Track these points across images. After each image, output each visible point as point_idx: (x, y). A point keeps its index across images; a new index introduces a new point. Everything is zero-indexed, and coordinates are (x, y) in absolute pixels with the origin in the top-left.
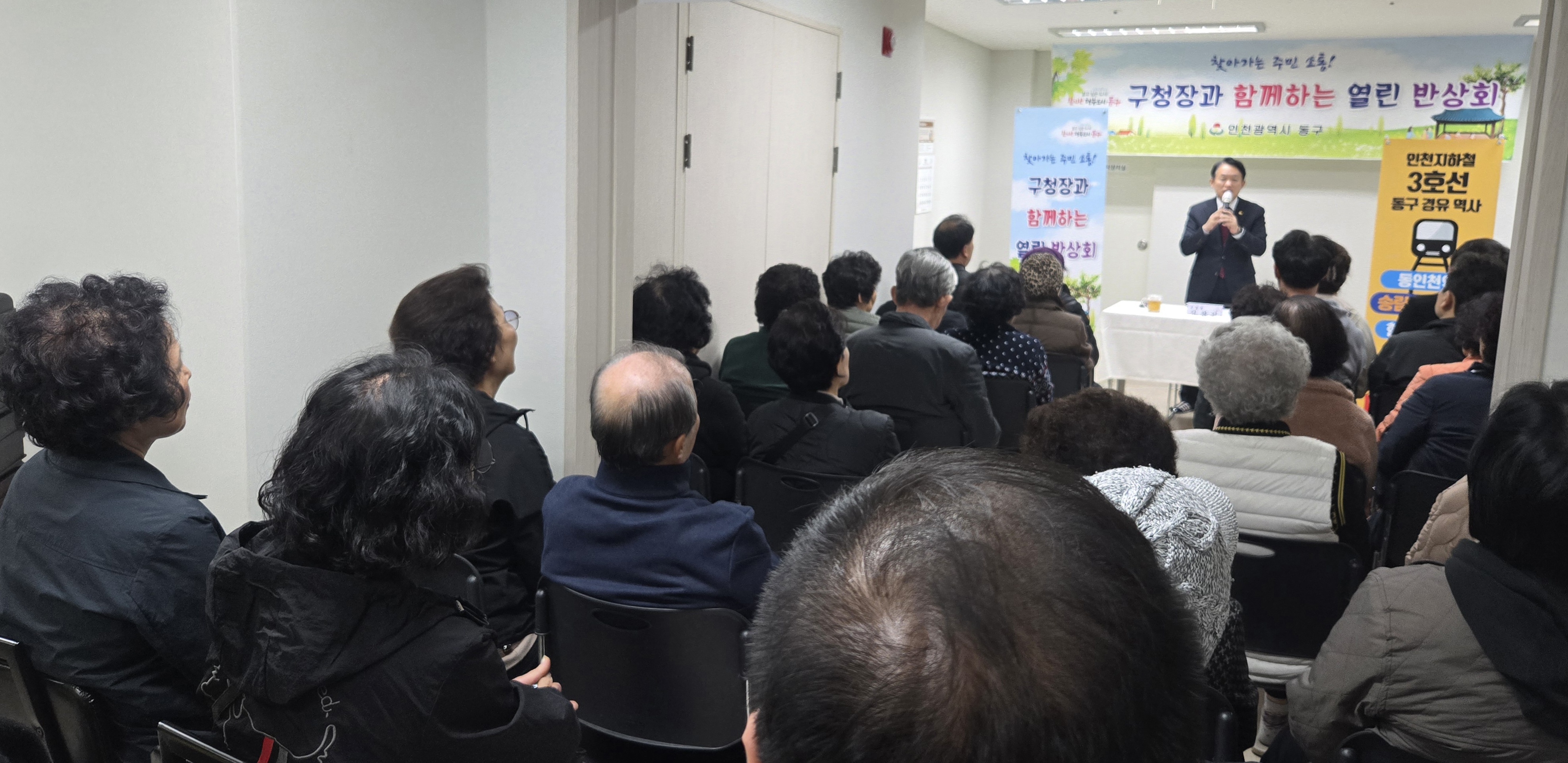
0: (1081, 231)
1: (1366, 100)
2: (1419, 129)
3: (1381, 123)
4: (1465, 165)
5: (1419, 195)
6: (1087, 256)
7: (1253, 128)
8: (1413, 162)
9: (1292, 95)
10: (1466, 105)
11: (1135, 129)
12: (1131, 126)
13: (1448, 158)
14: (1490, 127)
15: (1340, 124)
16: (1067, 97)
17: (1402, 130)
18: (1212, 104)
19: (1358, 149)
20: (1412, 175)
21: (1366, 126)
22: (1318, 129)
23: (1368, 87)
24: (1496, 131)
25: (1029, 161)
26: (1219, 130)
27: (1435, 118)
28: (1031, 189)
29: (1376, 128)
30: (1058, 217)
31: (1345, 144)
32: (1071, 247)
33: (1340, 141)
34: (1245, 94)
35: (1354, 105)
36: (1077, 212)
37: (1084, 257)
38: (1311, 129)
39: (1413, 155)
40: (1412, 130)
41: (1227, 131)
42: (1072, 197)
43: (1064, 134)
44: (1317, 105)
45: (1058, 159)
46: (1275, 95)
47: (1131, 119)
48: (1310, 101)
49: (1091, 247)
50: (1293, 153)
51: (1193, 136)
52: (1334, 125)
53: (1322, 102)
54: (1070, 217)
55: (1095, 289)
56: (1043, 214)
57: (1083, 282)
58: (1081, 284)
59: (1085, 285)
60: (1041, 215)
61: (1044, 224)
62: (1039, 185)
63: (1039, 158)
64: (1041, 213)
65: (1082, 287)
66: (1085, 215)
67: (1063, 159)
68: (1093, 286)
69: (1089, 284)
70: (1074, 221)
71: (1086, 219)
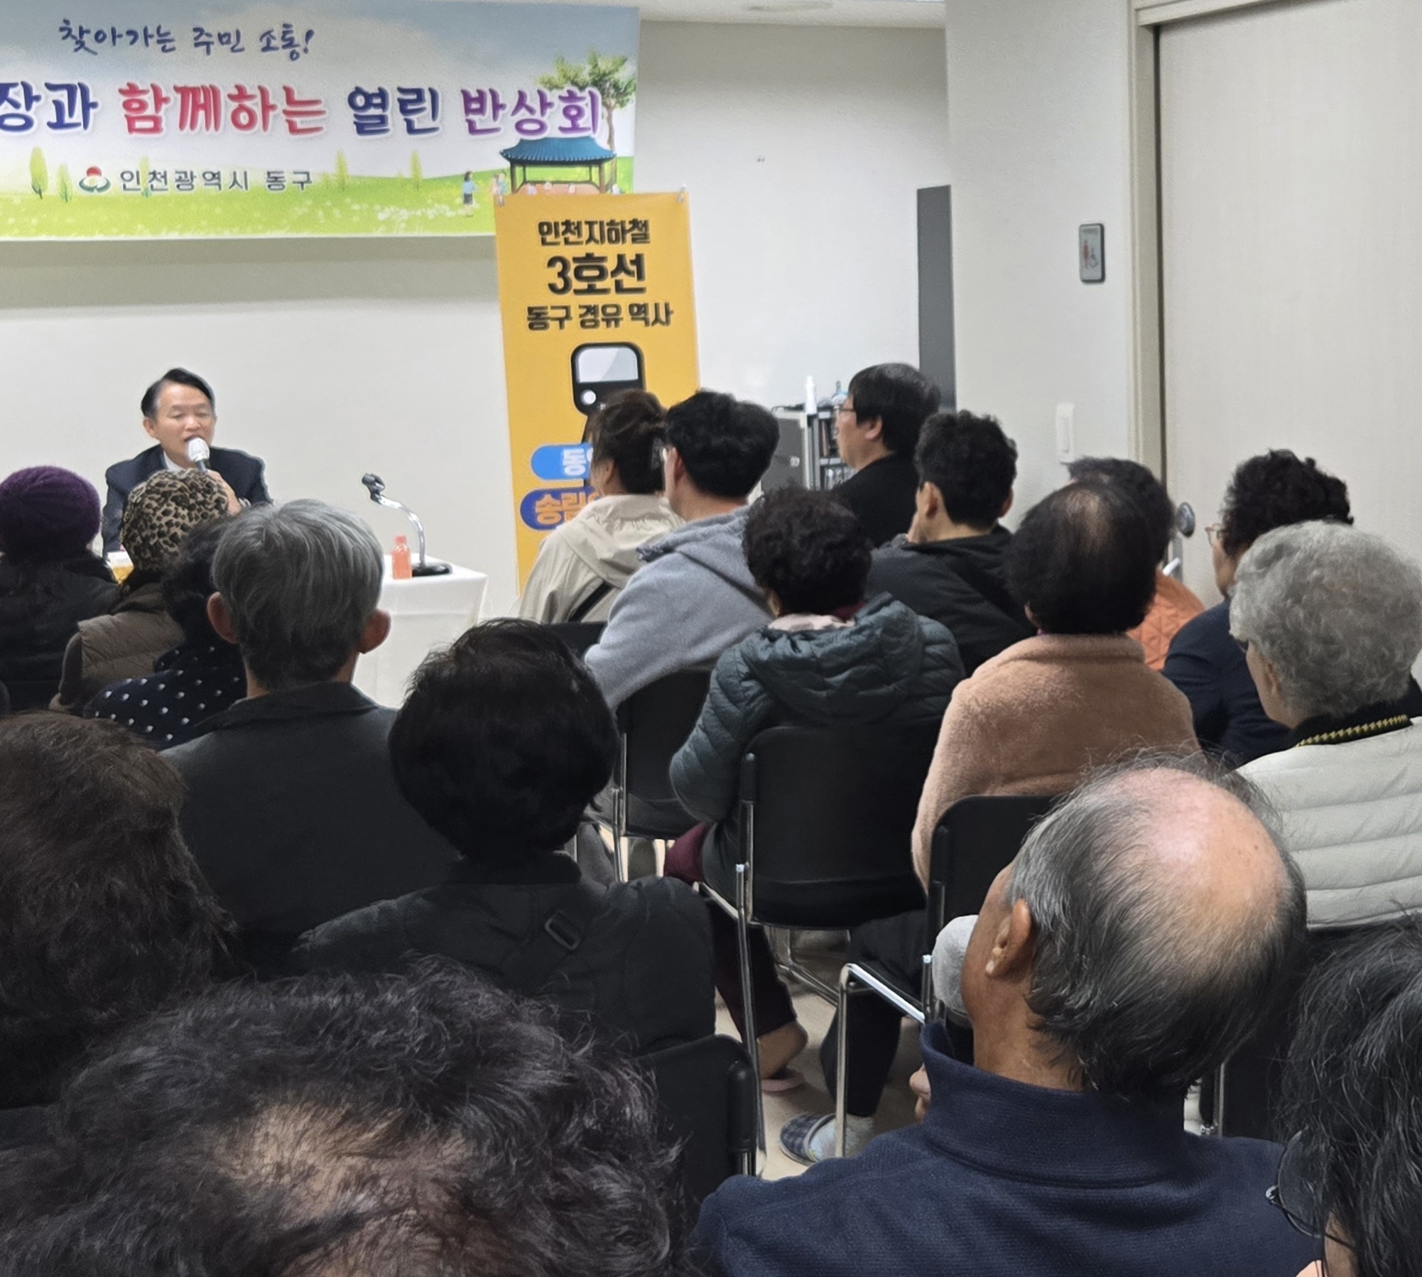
1: (383, 119)
2: (483, 175)
3: (416, 168)
5: (569, 299)
7: (172, 177)
8: (550, 238)
9: (242, 108)
10: (552, 132)
13: (606, 228)
14: (595, 170)
15: (341, 166)
17: (453, 179)
18: (74, 125)
19: (381, 217)
21: (388, 172)
22: (303, 178)
23: (382, 94)
24: (606, 180)
26: (98, 181)
27: (506, 154)
29: (407, 174)
31: (356, 207)
34: (143, 106)
38: (288, 178)
39: (548, 224)
41: (116, 183)
44: (293, 129)
46: (205, 107)
48: (278, 120)
50: (260, 227)
51: (43, 194)
52: (331, 169)
53: (302, 122)
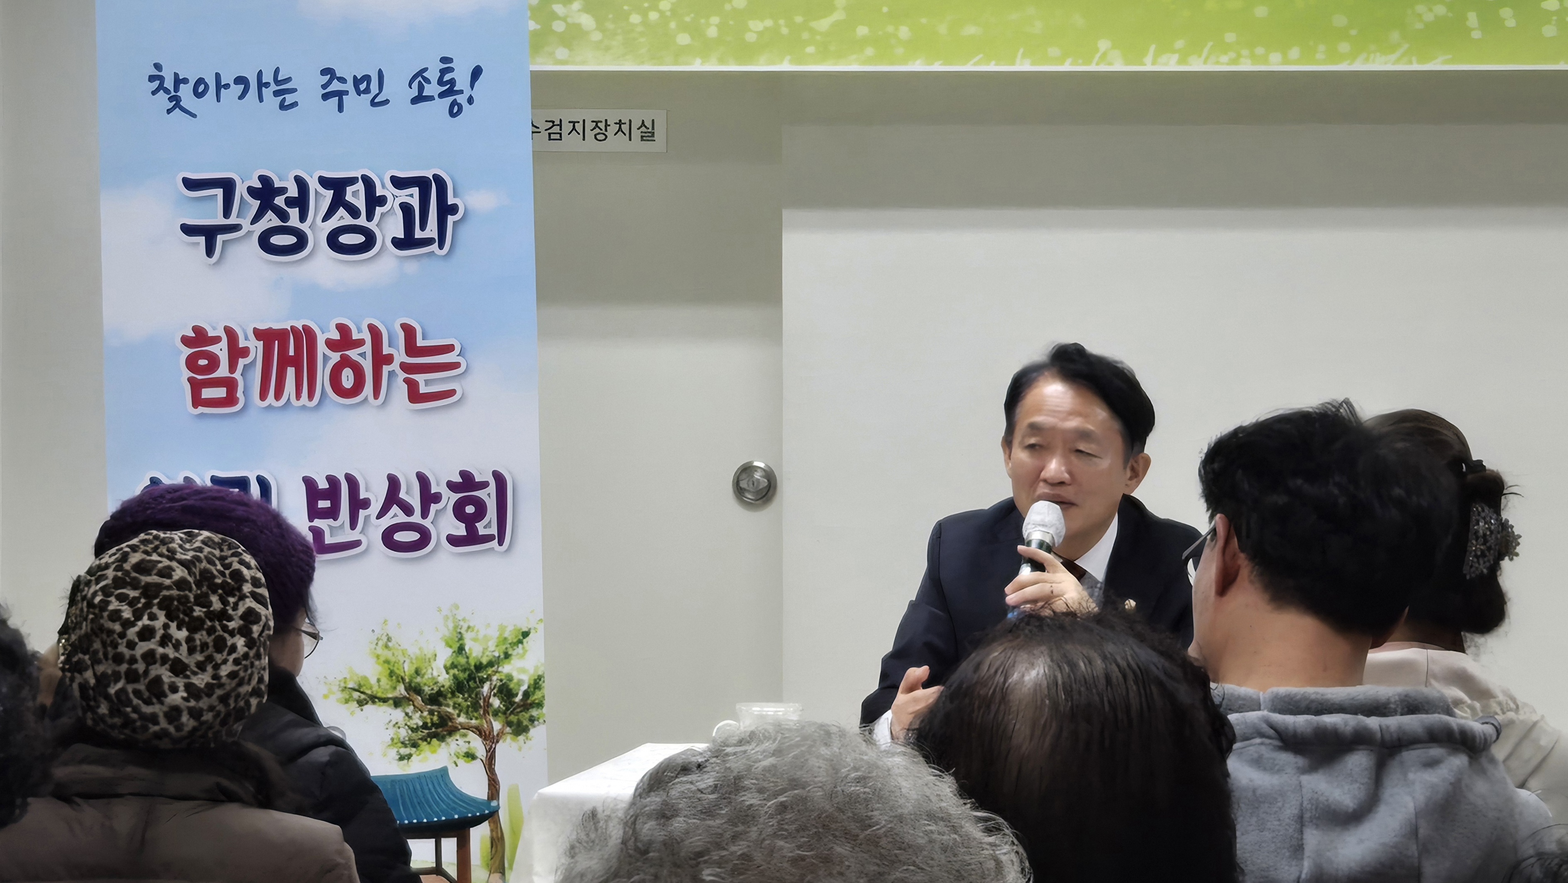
0: (434, 420)
6: (472, 538)
25: (176, 101)
28: (189, 230)
30: (327, 359)
32: (393, 497)
36: (409, 331)
37: (454, 541)
45: (308, 87)
49: (488, 496)
54: (380, 360)
55: (517, 695)
56: (256, 348)
57: (462, 660)
58: (452, 672)
59: (471, 678)
60: (245, 352)
61: (263, 396)
62: (227, 213)
63: (220, 86)
64: (242, 344)
65: (459, 687)
66: (449, 349)
67: (330, 89)
68: (510, 678)
69: (490, 671)
70: (402, 375)
71: (456, 366)
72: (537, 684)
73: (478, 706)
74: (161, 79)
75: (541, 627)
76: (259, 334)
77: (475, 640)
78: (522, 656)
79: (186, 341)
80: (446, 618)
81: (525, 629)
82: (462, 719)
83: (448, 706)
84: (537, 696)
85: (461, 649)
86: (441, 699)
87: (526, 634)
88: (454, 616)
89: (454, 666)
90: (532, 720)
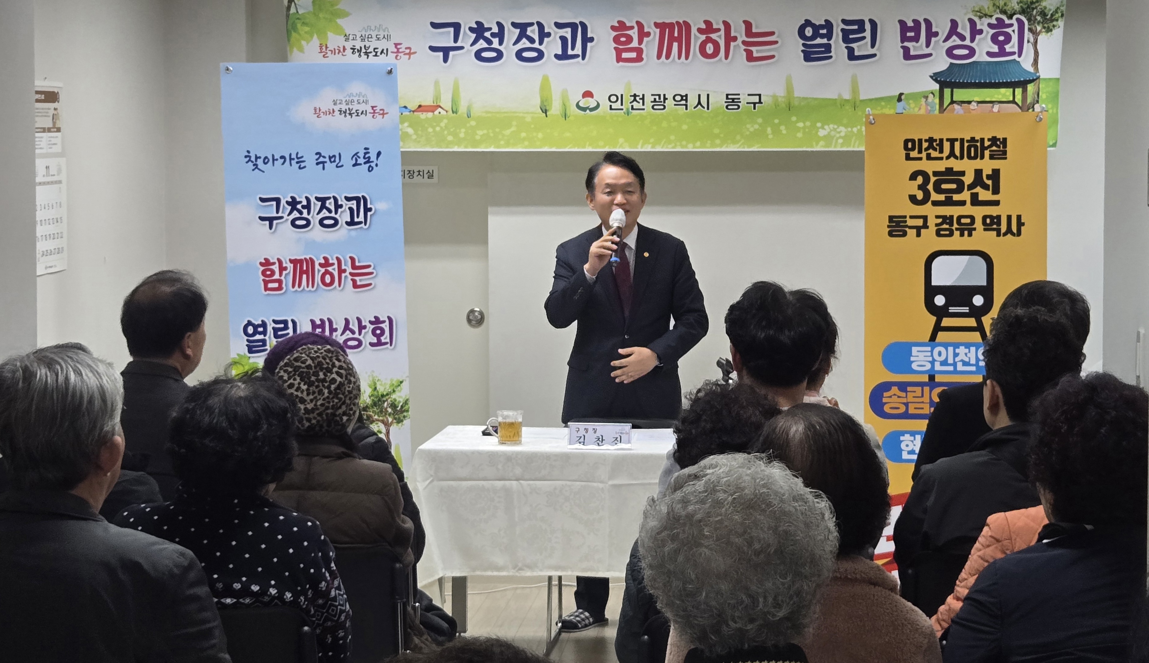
0: (363, 295)
1: (828, 48)
2: (914, 96)
3: (855, 90)
4: (992, 157)
5: (928, 209)
6: (379, 343)
7: (649, 99)
8: (914, 154)
9: (709, 40)
10: (981, 56)
11: (446, 102)
12: (437, 97)
13: (966, 145)
14: (1019, 91)
15: (789, 89)
16: (315, 42)
17: (887, 99)
18: (576, 56)
19: (822, 133)
20: (913, 177)
21: (831, 94)
22: (756, 99)
23: (828, 25)
24: (1029, 100)
25: (256, 165)
26: (591, 102)
27: (935, 77)
28: (262, 219)
29: (847, 96)
30: (319, 271)
31: (801, 125)
32: (347, 327)
33: (794, 119)
34: (630, 39)
35: (808, 57)
36: (352, 259)
37: (372, 345)
38: (744, 99)
39: (913, 141)
40: (903, 97)
41: (605, 104)
42: (343, 231)
43: (317, 112)
44: (750, 57)
45: (310, 160)
46: (679, 40)
47: (437, 83)
48: (738, 50)
49: (386, 326)
50: (718, 141)
51: (548, 113)
52: (781, 92)
53: (757, 51)
54: (341, 271)
55: (398, 407)
56: (290, 266)
57: (376, 393)
58: (372, 398)
59: (379, 400)
60: (285, 269)
61: (293, 286)
62: (277, 212)
63: (274, 160)
64: (284, 265)
65: (375, 404)
66: (369, 266)
67: (320, 160)
68: (395, 400)
69: (387, 397)
70: (350, 277)
71: (371, 273)
72: (406, 402)
73: (382, 412)
74: (250, 157)
75: (408, 379)
76: (291, 261)
77: (381, 385)
78: (400, 391)
79: (261, 264)
80: (369, 376)
81: (401, 380)
82: (376, 417)
83: (370, 412)
84: (406, 407)
85: (375, 389)
86: (368, 409)
87: (401, 382)
88: (372, 375)
89: (372, 395)
90: (404, 417)
